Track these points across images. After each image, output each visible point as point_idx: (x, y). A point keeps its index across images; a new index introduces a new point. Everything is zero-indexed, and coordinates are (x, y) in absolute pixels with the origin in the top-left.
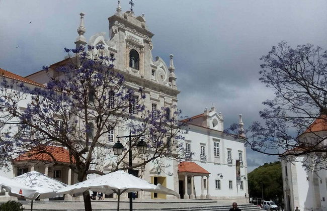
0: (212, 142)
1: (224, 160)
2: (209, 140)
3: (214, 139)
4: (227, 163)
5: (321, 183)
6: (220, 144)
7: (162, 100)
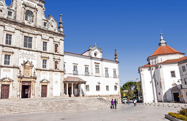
0: (94, 65)
1: (103, 74)
2: (92, 64)
3: (95, 63)
4: (104, 76)
5: (158, 84)
6: (100, 65)
7: (51, 40)
